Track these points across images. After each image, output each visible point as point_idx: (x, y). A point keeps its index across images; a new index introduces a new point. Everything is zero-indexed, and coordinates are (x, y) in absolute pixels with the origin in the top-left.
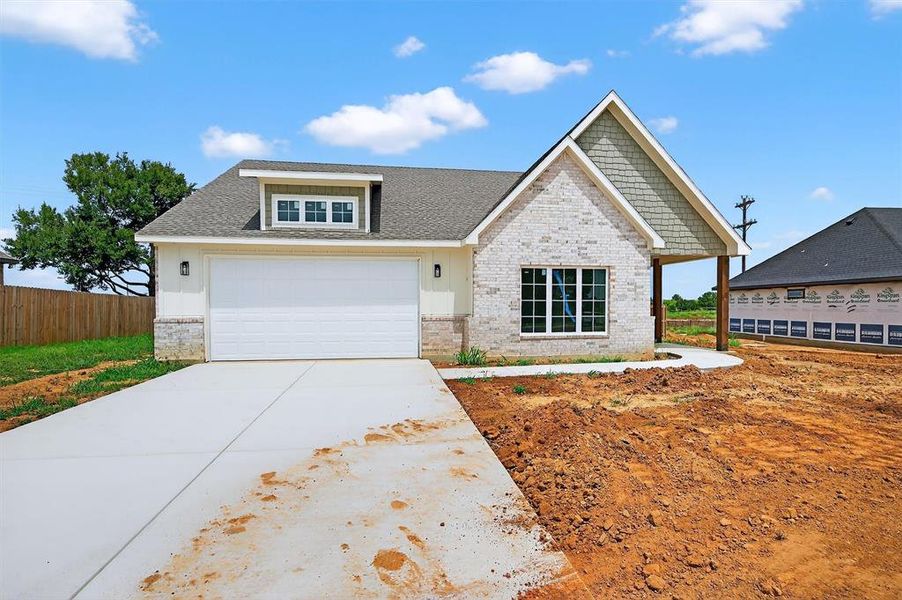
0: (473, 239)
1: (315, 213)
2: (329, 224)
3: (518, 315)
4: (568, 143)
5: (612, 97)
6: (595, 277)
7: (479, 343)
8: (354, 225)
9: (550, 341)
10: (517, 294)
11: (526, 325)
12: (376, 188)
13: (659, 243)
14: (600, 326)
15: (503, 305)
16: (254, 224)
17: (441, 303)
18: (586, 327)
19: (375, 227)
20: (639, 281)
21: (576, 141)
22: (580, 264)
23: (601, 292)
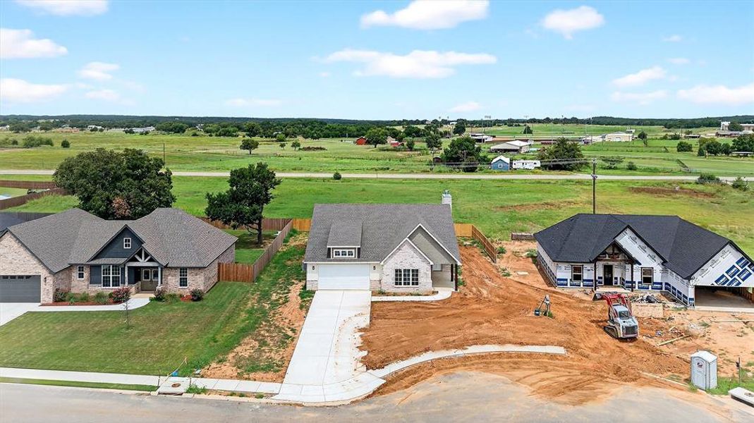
0: (382, 263)
1: (344, 254)
2: (347, 256)
3: (394, 281)
4: (407, 239)
5: (420, 224)
6: (416, 272)
7: (385, 289)
8: (353, 256)
9: (403, 288)
10: (394, 276)
11: (396, 284)
12: (359, 249)
13: (432, 263)
14: (417, 284)
15: (389, 279)
16: (329, 255)
17: (375, 276)
18: (413, 284)
19: (359, 257)
20: (427, 273)
21: (409, 238)
22: (411, 268)
23: (417, 275)
